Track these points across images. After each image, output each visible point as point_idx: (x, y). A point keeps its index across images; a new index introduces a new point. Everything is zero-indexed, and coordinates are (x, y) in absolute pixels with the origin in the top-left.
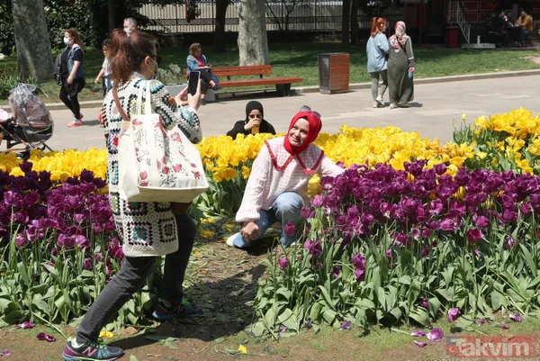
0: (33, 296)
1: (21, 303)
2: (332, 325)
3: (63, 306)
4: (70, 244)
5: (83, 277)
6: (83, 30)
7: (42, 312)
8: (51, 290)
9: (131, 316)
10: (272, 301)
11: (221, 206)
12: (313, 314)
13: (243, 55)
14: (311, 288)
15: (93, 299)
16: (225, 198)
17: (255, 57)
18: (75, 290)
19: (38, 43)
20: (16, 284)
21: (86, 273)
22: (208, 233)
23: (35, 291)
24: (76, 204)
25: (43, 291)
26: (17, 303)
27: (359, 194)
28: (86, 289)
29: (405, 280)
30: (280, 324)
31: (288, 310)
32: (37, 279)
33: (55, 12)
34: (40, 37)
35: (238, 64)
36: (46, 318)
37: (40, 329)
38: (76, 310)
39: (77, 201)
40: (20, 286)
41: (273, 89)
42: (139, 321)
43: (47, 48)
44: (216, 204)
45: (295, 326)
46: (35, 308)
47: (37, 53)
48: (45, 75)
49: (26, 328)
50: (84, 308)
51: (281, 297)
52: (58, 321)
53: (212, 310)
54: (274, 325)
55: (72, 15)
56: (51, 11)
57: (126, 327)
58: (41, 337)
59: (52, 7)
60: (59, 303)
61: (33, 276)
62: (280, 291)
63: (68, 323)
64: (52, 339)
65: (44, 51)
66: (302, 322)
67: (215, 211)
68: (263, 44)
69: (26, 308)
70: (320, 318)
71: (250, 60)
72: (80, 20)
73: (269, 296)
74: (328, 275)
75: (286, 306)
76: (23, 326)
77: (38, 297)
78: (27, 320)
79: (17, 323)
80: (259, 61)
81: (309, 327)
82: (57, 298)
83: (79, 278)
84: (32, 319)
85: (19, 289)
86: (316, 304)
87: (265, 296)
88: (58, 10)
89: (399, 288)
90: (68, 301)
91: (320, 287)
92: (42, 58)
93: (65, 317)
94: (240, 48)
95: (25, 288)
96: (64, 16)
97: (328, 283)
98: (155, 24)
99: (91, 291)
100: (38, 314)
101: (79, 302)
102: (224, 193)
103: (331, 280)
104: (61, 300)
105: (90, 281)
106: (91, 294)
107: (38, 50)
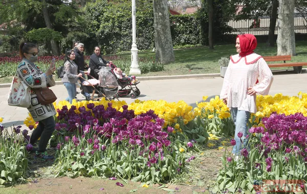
0: (116, 165)
1: (112, 168)
2: (251, 192)
3: (128, 171)
4: (134, 143)
5: (139, 159)
6: (196, 35)
7: (120, 173)
8: (124, 164)
9: (157, 179)
10: (224, 178)
11: (222, 131)
12: (242, 186)
13: (279, 49)
14: (242, 173)
15: (142, 169)
16: (224, 127)
17: (286, 50)
18: (134, 165)
19: (166, 44)
20: (110, 160)
21: (140, 157)
22: (212, 145)
23: (118, 164)
24: (139, 125)
25: (121, 164)
26: (110, 168)
27: (275, 128)
28: (139, 164)
29: (291, 172)
30: (226, 189)
31: (231, 183)
32: (119, 158)
33: (182, 26)
34: (167, 40)
35: (277, 54)
36: (122, 176)
37: (118, 181)
38: (134, 174)
39: (139, 124)
40: (112, 161)
41: (292, 69)
42: (160, 181)
43: (171, 46)
44: (220, 130)
45: (233, 191)
46: (117, 171)
47: (165, 49)
48: (169, 60)
49: (113, 180)
50: (138, 173)
51: (228, 176)
52: (127, 178)
53: (198, 180)
54: (223, 189)
55: (191, 27)
56: (180, 25)
57: (155, 184)
58: (118, 184)
59: (181, 23)
60: (127, 170)
61: (117, 157)
62: (227, 173)
63: (131, 179)
64: (122, 186)
65: (169, 48)
66: (236, 189)
67: (219, 134)
68: (292, 43)
69: (114, 171)
70: (246, 188)
71: (283, 52)
72: (195, 30)
73: (223, 175)
74: (252, 167)
75: (230, 181)
76: (112, 179)
77: (119, 166)
78: (114, 176)
79: (110, 177)
80: (289, 52)
81: (240, 192)
82: (126, 167)
83: (137, 159)
84: (116, 176)
85: (111, 162)
86: (244, 181)
87: (221, 175)
88: (183, 25)
89: (288, 176)
90: (131, 169)
91: (247, 172)
92: (168, 52)
93: (129, 177)
94: (278, 45)
95: (114, 162)
96: (186, 28)
97: (251, 171)
98: (236, 31)
99: (141, 165)
100: (118, 174)
101: (135, 170)
102: (223, 125)
103: (253, 169)
104: (128, 168)
105: (141, 161)
106: (142, 167)
107: (166, 47)
